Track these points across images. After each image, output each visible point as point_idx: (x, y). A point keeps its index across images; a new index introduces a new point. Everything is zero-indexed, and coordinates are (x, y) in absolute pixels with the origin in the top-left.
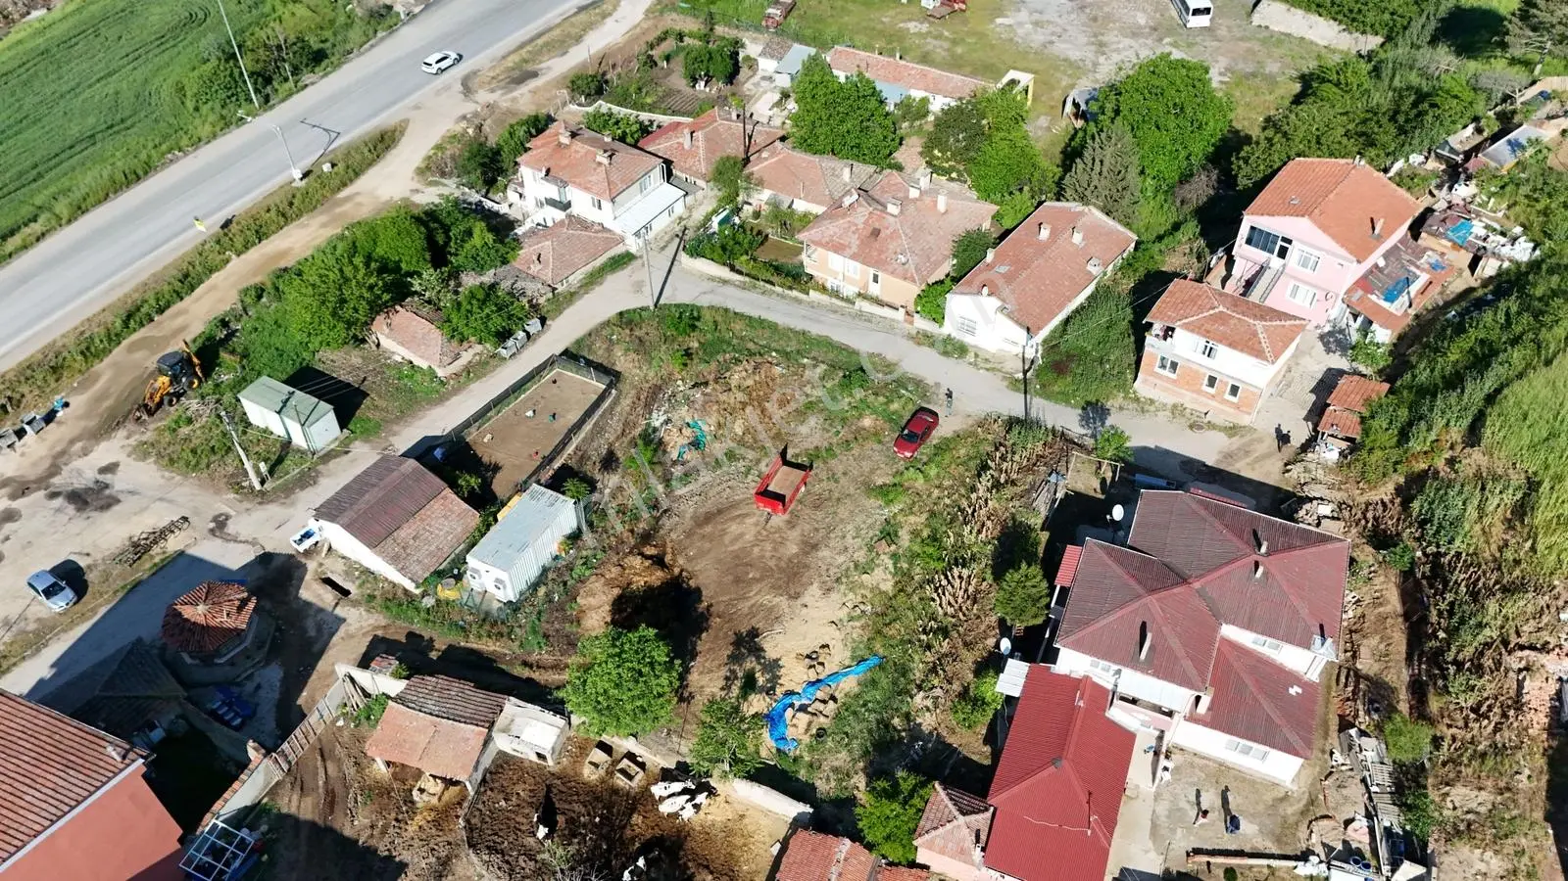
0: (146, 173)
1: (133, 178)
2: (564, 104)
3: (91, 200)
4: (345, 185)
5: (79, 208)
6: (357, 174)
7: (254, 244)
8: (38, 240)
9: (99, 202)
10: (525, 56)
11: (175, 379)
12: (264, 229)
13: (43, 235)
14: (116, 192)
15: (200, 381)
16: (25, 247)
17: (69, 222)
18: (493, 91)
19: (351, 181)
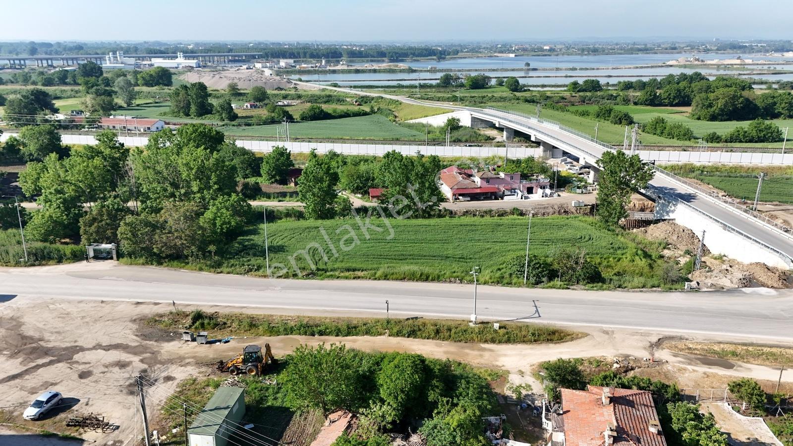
0: (433, 280)
1: (425, 278)
2: (722, 399)
3: (394, 276)
4: (493, 341)
5: (386, 276)
6: (508, 341)
7: (404, 336)
8: (354, 278)
9: (397, 279)
10: (738, 351)
11: (244, 361)
12: (419, 333)
13: (359, 278)
14: (409, 280)
15: (257, 373)
16: (347, 278)
17: (376, 279)
18: (675, 356)
19: (500, 342)
